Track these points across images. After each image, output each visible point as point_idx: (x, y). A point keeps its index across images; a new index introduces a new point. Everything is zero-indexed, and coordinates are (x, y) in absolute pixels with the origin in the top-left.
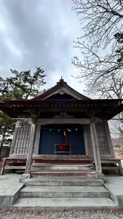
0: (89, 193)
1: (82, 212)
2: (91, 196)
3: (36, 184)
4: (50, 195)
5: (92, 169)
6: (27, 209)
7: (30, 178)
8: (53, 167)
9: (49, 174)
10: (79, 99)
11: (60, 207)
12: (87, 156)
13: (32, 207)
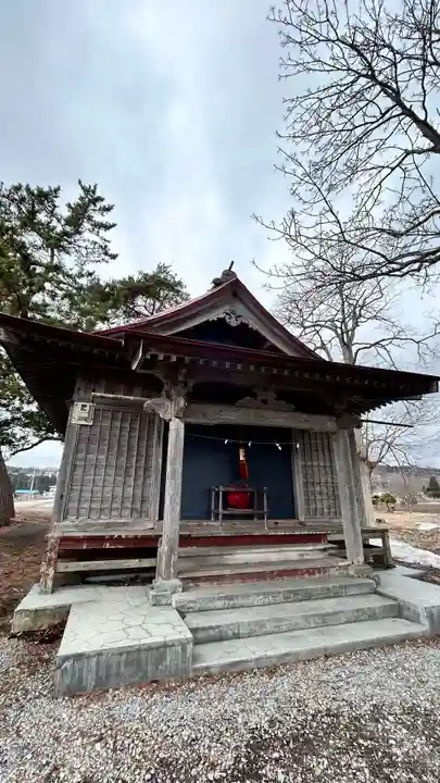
0: (357, 610)
1: (366, 653)
2: (363, 618)
3: (211, 605)
4: (269, 628)
5: (331, 555)
6: (238, 669)
7: (183, 591)
8: (236, 556)
9: (233, 577)
10: (289, 353)
11: (313, 651)
12: (301, 523)
13: (247, 661)
